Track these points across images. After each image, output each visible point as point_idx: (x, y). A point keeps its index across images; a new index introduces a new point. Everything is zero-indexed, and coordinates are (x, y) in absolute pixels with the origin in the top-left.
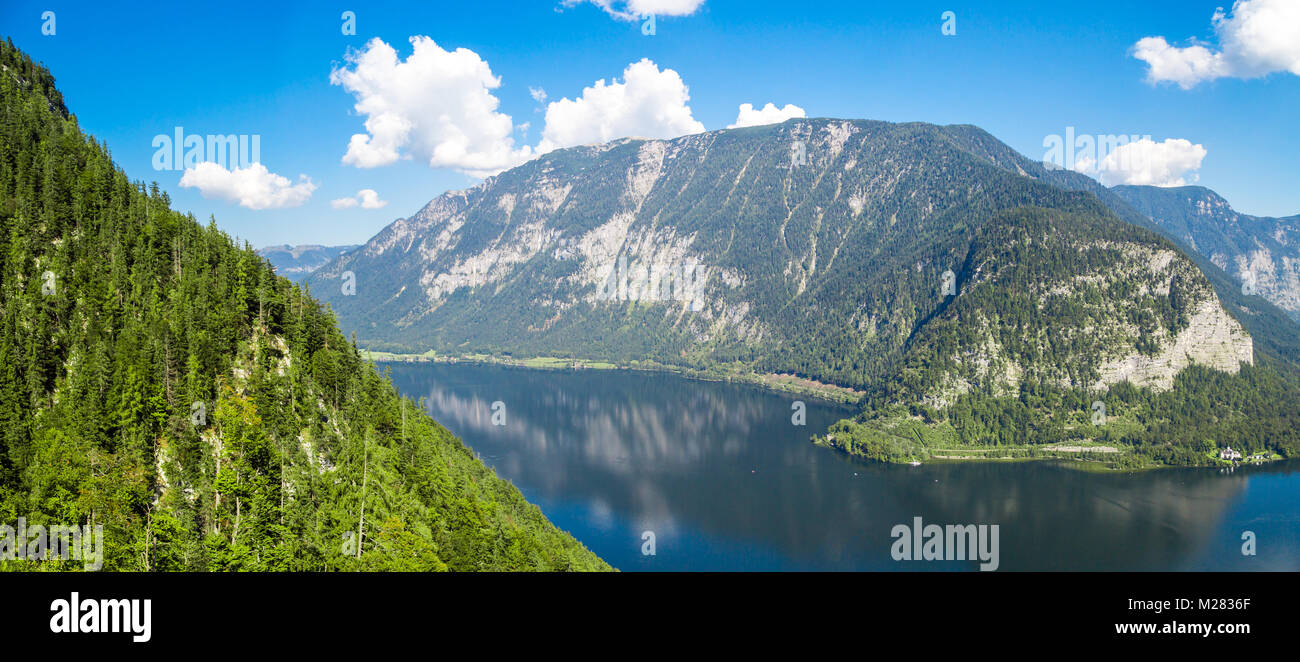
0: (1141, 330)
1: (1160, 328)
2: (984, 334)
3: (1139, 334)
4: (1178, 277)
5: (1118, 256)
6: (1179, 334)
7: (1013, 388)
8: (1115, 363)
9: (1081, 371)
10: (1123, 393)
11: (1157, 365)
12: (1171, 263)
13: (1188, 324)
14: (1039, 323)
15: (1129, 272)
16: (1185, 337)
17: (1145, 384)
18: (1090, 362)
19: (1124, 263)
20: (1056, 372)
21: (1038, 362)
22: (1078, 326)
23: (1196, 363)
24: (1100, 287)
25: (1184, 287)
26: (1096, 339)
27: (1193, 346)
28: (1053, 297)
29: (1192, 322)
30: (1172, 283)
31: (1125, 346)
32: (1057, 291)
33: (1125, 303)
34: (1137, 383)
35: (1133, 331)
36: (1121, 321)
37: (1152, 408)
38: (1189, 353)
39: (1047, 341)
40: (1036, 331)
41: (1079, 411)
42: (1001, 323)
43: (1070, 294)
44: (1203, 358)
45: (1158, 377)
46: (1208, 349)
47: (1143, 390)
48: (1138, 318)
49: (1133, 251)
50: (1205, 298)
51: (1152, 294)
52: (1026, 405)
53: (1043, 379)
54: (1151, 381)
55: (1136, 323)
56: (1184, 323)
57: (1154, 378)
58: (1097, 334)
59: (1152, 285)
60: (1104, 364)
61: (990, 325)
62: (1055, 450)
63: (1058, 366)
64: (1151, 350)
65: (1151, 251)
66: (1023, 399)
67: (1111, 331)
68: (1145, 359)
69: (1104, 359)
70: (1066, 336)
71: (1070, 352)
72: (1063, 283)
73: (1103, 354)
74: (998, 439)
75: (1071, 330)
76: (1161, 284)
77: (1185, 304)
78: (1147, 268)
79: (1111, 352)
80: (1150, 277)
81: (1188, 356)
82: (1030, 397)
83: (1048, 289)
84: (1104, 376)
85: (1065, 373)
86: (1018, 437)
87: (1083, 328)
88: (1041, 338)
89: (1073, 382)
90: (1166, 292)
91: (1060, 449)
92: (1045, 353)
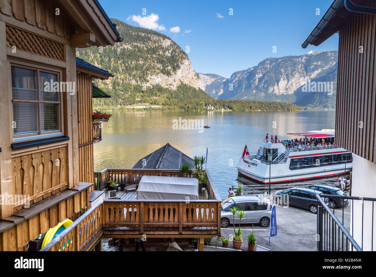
0: (162, 66)
1: (170, 67)
2: (92, 60)
3: (162, 68)
4: (174, 50)
5: (149, 39)
6: (177, 71)
7: (108, 84)
8: (154, 77)
9: (140, 78)
10: (159, 89)
11: (171, 80)
12: (171, 44)
13: (180, 67)
14: (118, 58)
15: (154, 45)
16: (179, 72)
17: (166, 87)
18: (144, 74)
19: (152, 42)
20: (128, 77)
21: (120, 73)
22: (137, 61)
23: (184, 83)
24: (143, 49)
25: (177, 54)
26: (145, 67)
27: (182, 77)
28: (124, 49)
29: (181, 67)
30: (172, 52)
31: (157, 71)
32: (126, 47)
33: (154, 56)
34: (164, 85)
35: (159, 66)
36: (154, 62)
37: (171, 95)
38: (181, 79)
39: (123, 65)
40: (117, 61)
41: (141, 93)
42: (101, 57)
43: (131, 48)
44: (186, 82)
45: (172, 85)
46: (188, 79)
47: (167, 89)
48: (161, 62)
49: (155, 38)
50: (185, 58)
51: (164, 55)
52: (116, 91)
53: (123, 81)
54: (169, 86)
55: (160, 64)
56: (179, 67)
57: (170, 85)
58: (145, 65)
59: (164, 52)
60: (149, 77)
61: (95, 57)
62: (133, 107)
63: (130, 76)
64: (168, 73)
65: (162, 39)
66: (114, 88)
67: (151, 65)
68: (166, 77)
69: (149, 74)
70: (132, 64)
71: (134, 70)
72: (128, 44)
73: (149, 72)
74: (104, 104)
75: (133, 62)
76: (167, 52)
77: (178, 60)
78: (161, 45)
79: (152, 72)
80: (163, 48)
81: (180, 80)
82: (117, 88)
83: (121, 46)
84: (150, 81)
85: (133, 78)
86: (113, 103)
87: (139, 62)
88: (120, 64)
89: (137, 82)
90: (169, 55)
91: (135, 107)
92: (123, 70)
